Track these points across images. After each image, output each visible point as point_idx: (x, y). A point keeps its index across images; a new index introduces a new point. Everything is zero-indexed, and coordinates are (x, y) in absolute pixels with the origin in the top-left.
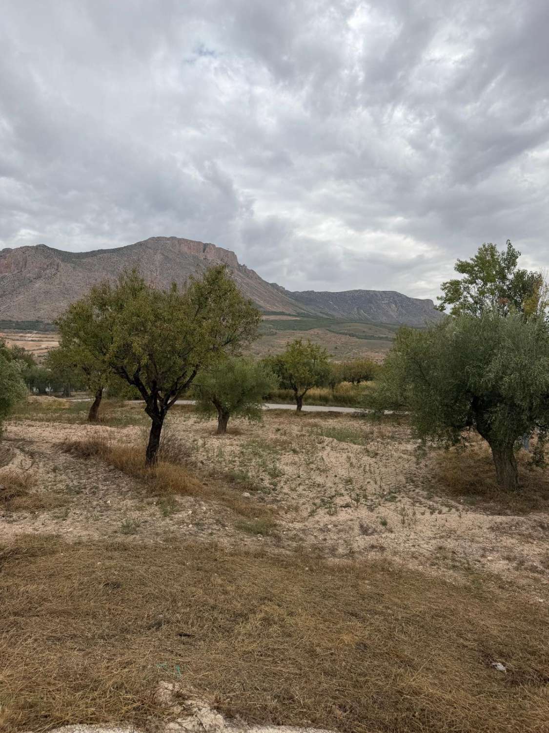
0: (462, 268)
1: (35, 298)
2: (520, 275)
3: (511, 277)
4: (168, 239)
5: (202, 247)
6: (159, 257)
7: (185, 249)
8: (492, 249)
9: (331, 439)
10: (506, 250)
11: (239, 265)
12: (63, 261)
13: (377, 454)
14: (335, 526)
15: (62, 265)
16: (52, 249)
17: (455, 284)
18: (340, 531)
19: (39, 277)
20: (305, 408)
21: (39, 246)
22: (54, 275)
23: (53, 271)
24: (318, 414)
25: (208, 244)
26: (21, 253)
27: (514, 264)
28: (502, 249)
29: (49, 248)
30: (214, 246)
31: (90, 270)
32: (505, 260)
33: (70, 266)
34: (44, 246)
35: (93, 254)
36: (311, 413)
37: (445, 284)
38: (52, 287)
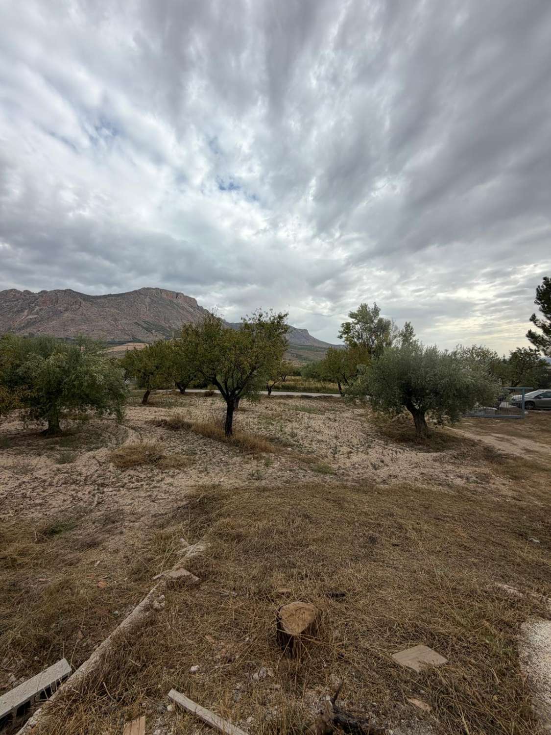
0: (352, 315)
1: (64, 323)
2: (381, 320)
3: (376, 321)
4: (154, 289)
5: (175, 295)
6: (148, 300)
7: (164, 296)
8: (366, 306)
9: (303, 412)
10: (373, 307)
11: (198, 307)
12: (84, 300)
13: (336, 420)
14: (360, 465)
15: (83, 303)
16: (76, 292)
17: (348, 324)
18: (363, 468)
19: (67, 310)
20: (273, 393)
21: (68, 290)
22: (78, 308)
23: (77, 306)
24: (281, 397)
25: (179, 293)
26: (54, 294)
27: (378, 315)
28: (371, 306)
29: (74, 292)
30: (183, 294)
31: (103, 307)
32: (373, 312)
33: (89, 304)
34: (70, 290)
35: (105, 297)
36: (276, 396)
37: (343, 324)
38: (76, 316)
